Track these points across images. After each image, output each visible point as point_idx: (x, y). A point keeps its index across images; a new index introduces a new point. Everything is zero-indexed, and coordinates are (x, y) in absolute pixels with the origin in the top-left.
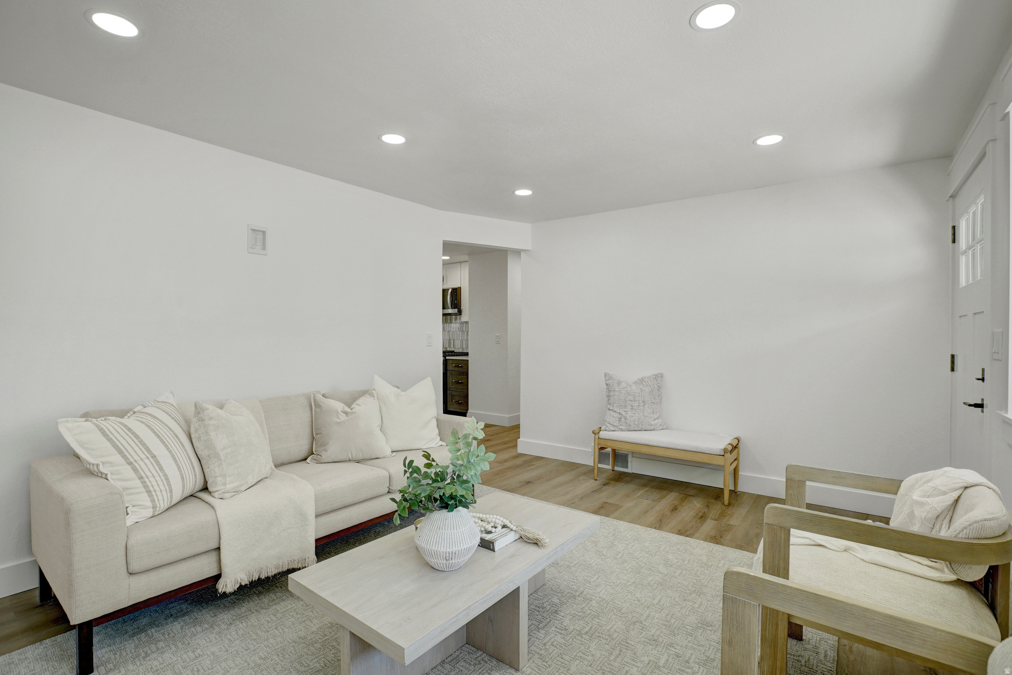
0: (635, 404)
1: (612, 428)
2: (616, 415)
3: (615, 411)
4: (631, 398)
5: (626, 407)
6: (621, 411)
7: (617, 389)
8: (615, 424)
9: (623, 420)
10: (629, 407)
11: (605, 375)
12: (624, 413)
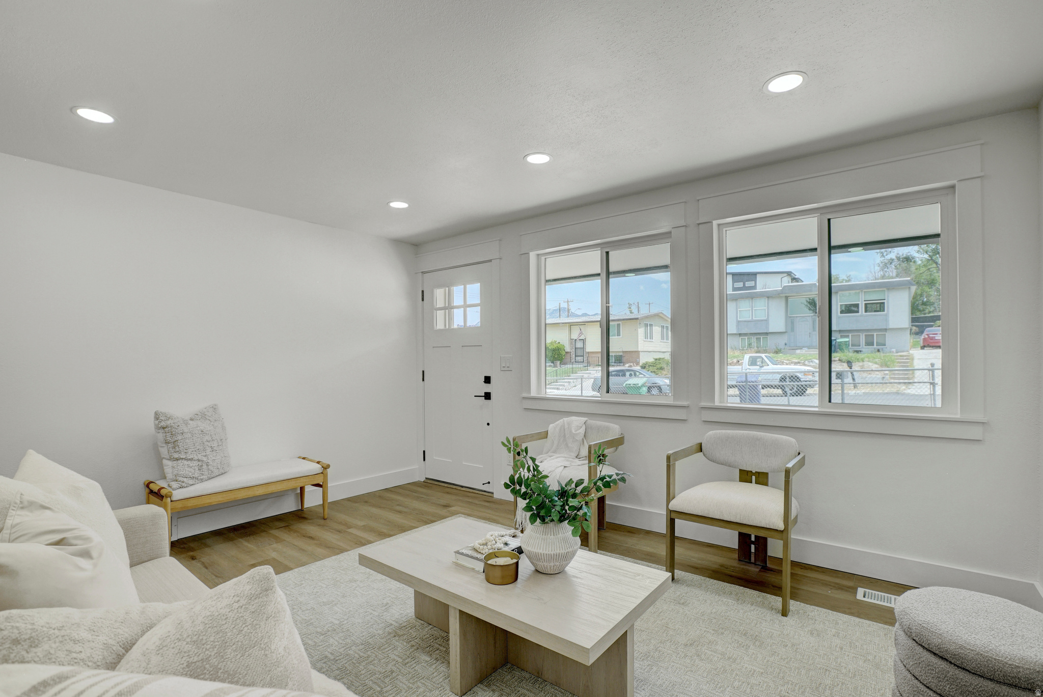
0: (215, 444)
1: (191, 482)
2: (196, 463)
3: (191, 460)
4: (207, 438)
5: (205, 450)
6: (200, 457)
7: (186, 430)
8: (196, 475)
9: (205, 467)
10: (209, 450)
11: (157, 416)
12: (205, 459)
